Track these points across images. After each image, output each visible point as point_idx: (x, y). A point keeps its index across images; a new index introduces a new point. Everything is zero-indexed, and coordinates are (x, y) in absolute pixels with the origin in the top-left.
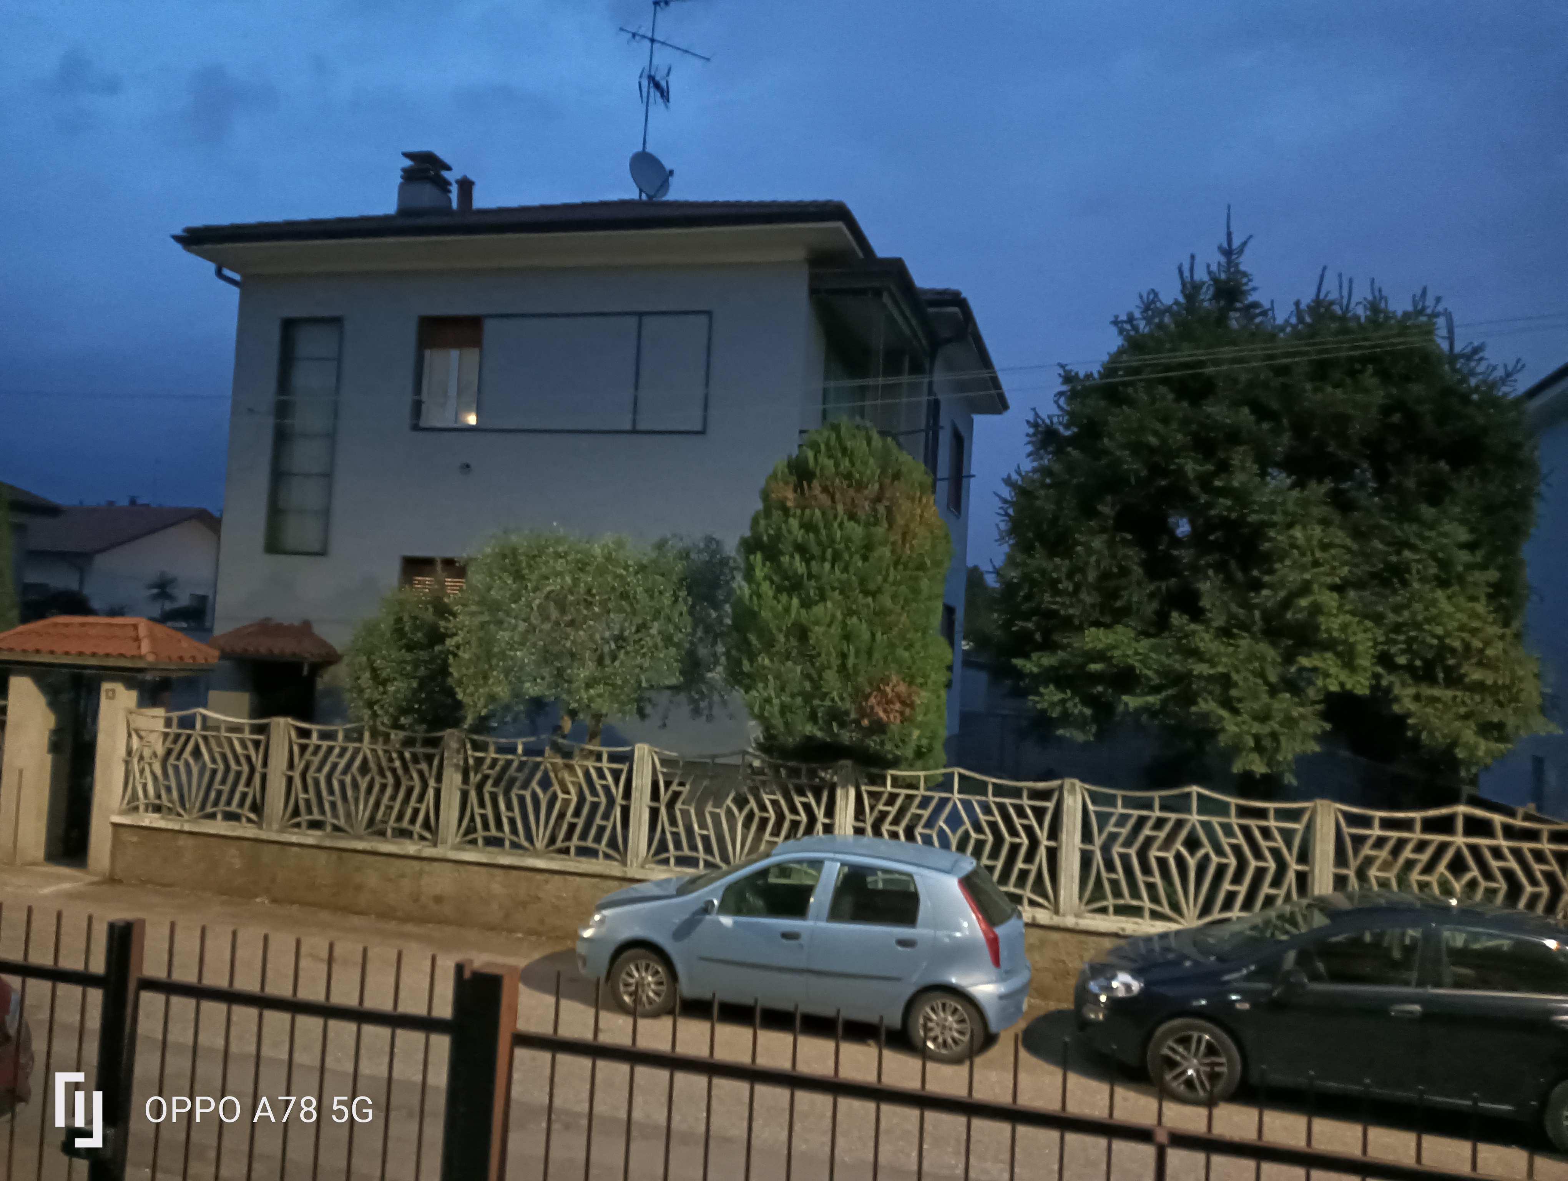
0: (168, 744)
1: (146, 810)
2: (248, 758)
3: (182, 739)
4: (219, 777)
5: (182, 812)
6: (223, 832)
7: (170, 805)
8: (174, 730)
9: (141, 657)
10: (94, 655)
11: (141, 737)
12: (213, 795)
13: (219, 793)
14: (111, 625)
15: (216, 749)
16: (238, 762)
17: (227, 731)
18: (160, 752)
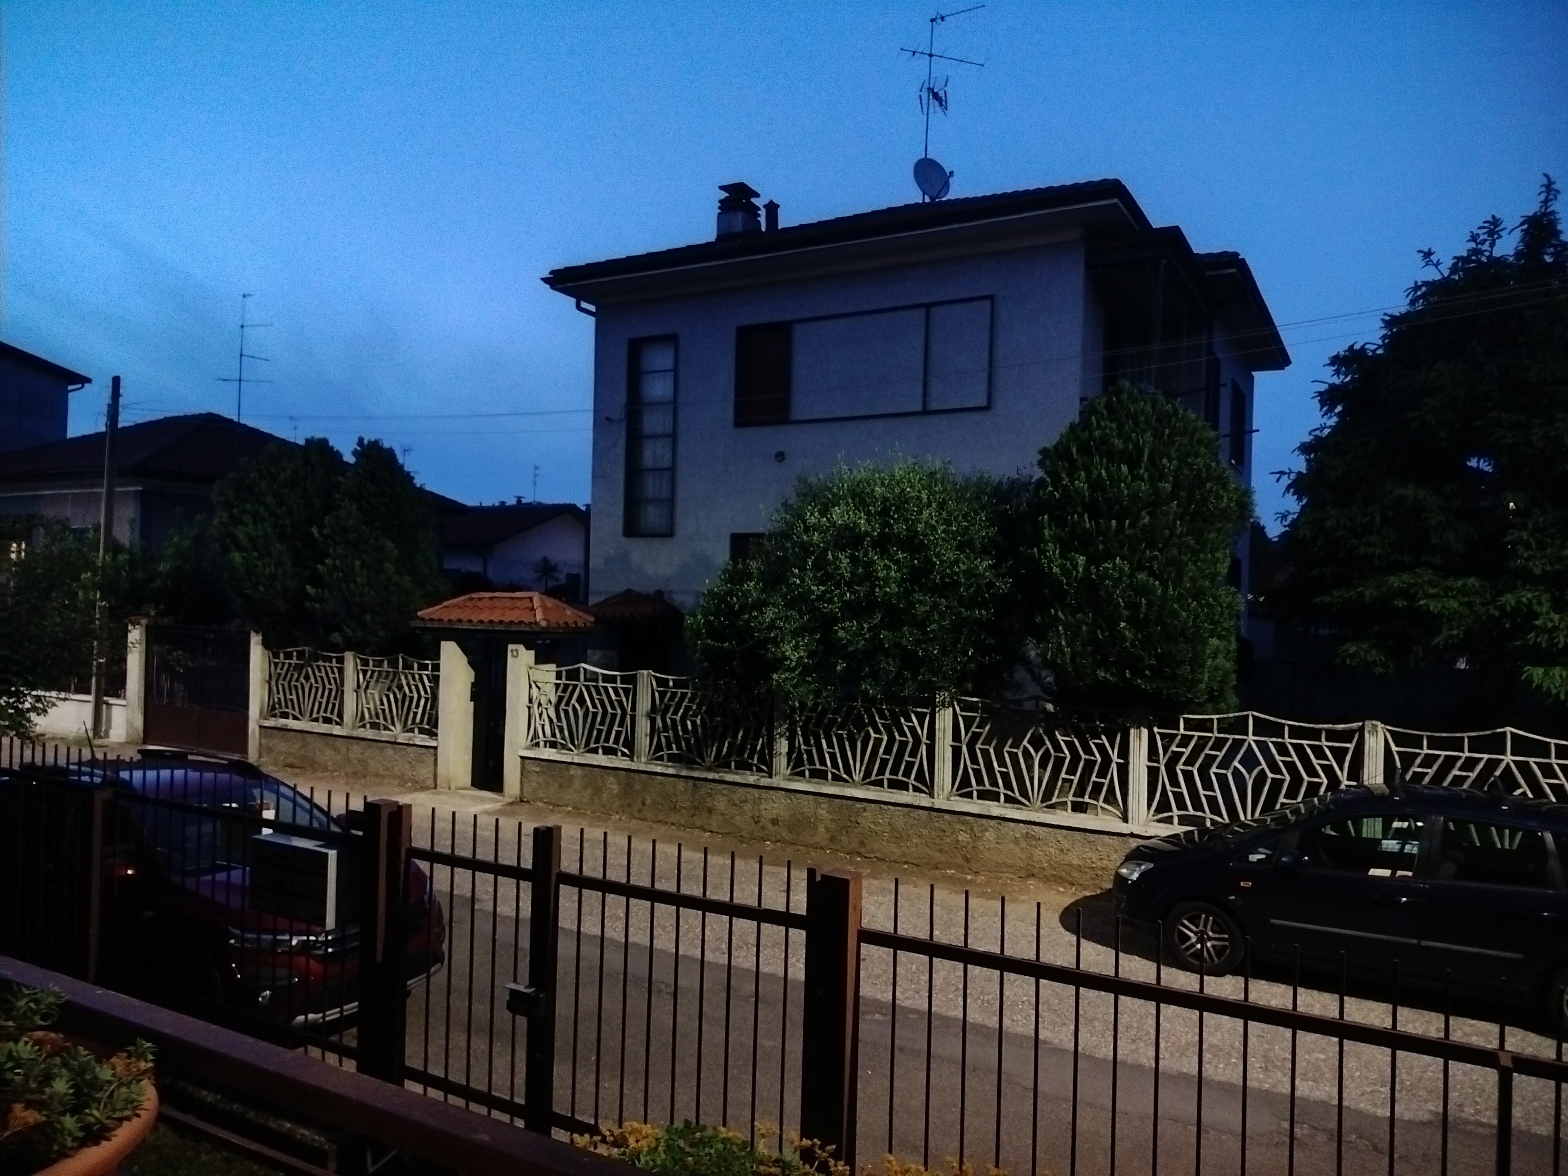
0: (559, 693)
1: (545, 746)
2: (620, 703)
3: (571, 688)
4: (599, 719)
5: (573, 748)
6: (603, 764)
7: (563, 742)
8: (564, 681)
9: (536, 623)
10: (501, 622)
11: (539, 688)
12: (595, 733)
13: (600, 732)
14: (513, 598)
15: (595, 696)
16: (613, 708)
17: (603, 682)
18: (554, 700)
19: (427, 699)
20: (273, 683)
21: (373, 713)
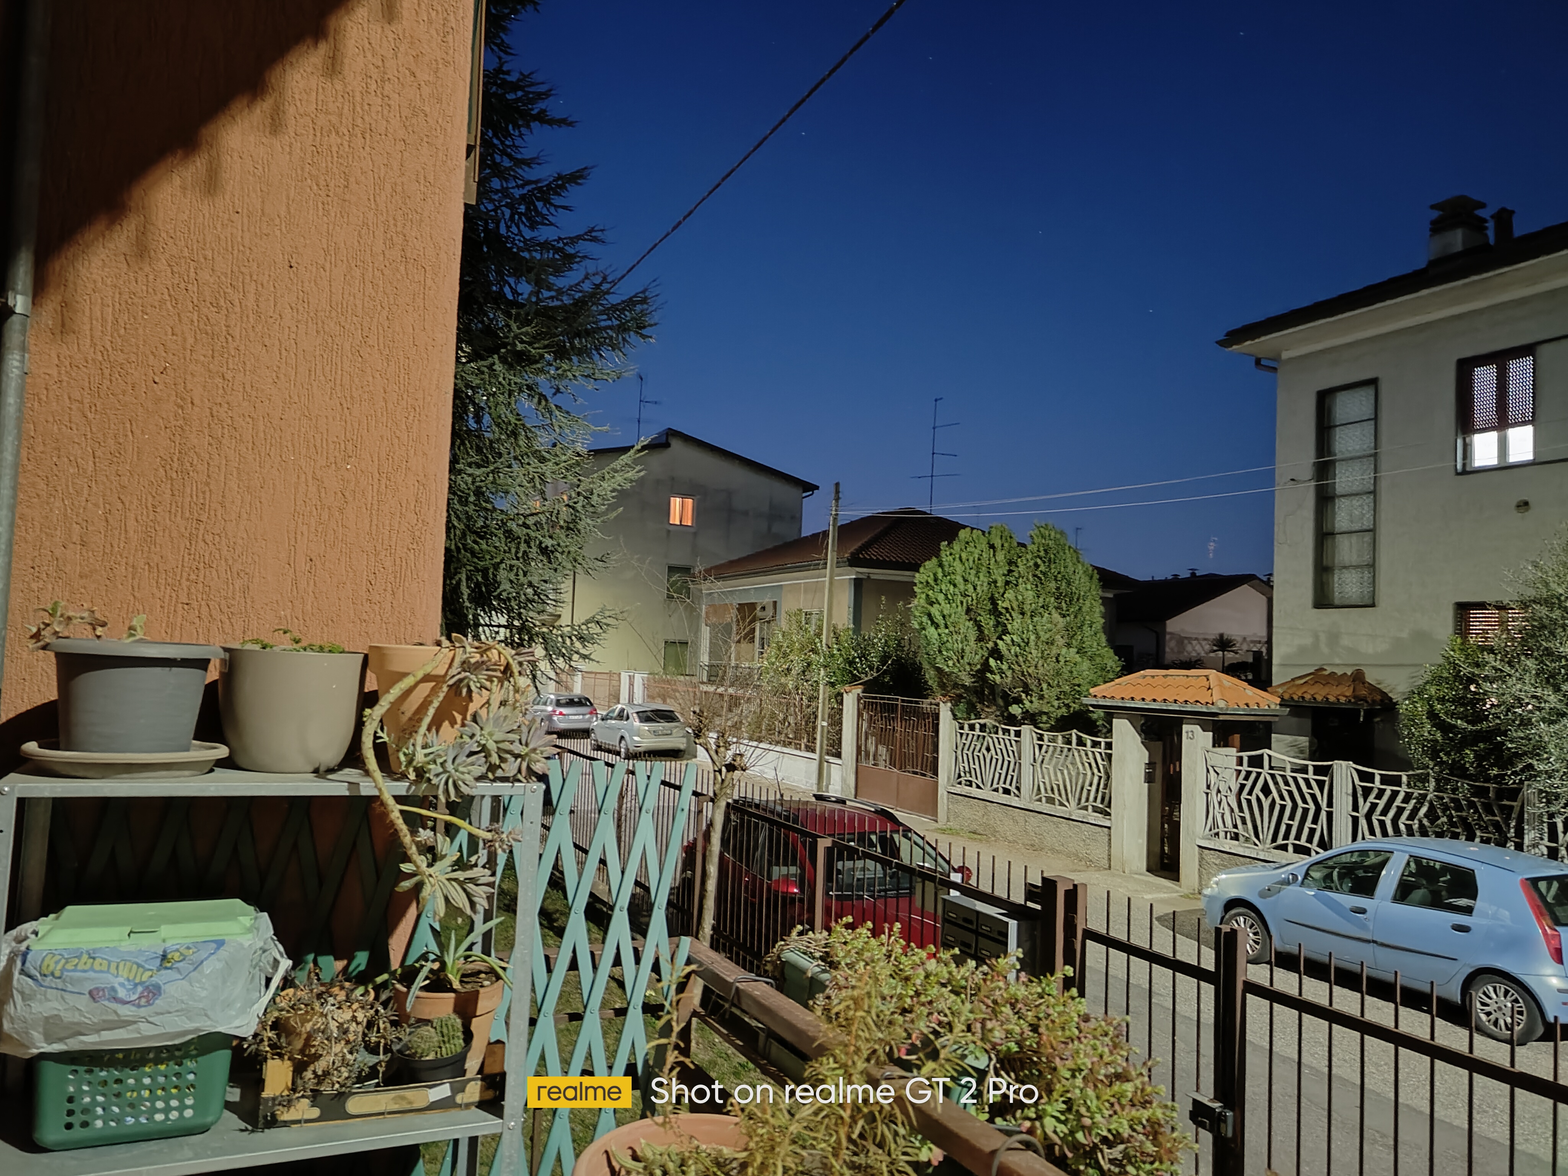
1: (1226, 838)
3: (1253, 776)
4: (1288, 812)
5: (1257, 841)
7: (1246, 835)
8: (1245, 767)
9: (1213, 703)
10: (1175, 701)
11: (1218, 774)
12: (1283, 828)
14: (1188, 676)
15: (1283, 787)
17: (1293, 771)
18: (1235, 788)
19: (1100, 777)
20: (959, 752)
21: (1049, 788)
